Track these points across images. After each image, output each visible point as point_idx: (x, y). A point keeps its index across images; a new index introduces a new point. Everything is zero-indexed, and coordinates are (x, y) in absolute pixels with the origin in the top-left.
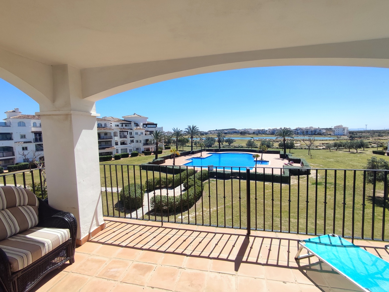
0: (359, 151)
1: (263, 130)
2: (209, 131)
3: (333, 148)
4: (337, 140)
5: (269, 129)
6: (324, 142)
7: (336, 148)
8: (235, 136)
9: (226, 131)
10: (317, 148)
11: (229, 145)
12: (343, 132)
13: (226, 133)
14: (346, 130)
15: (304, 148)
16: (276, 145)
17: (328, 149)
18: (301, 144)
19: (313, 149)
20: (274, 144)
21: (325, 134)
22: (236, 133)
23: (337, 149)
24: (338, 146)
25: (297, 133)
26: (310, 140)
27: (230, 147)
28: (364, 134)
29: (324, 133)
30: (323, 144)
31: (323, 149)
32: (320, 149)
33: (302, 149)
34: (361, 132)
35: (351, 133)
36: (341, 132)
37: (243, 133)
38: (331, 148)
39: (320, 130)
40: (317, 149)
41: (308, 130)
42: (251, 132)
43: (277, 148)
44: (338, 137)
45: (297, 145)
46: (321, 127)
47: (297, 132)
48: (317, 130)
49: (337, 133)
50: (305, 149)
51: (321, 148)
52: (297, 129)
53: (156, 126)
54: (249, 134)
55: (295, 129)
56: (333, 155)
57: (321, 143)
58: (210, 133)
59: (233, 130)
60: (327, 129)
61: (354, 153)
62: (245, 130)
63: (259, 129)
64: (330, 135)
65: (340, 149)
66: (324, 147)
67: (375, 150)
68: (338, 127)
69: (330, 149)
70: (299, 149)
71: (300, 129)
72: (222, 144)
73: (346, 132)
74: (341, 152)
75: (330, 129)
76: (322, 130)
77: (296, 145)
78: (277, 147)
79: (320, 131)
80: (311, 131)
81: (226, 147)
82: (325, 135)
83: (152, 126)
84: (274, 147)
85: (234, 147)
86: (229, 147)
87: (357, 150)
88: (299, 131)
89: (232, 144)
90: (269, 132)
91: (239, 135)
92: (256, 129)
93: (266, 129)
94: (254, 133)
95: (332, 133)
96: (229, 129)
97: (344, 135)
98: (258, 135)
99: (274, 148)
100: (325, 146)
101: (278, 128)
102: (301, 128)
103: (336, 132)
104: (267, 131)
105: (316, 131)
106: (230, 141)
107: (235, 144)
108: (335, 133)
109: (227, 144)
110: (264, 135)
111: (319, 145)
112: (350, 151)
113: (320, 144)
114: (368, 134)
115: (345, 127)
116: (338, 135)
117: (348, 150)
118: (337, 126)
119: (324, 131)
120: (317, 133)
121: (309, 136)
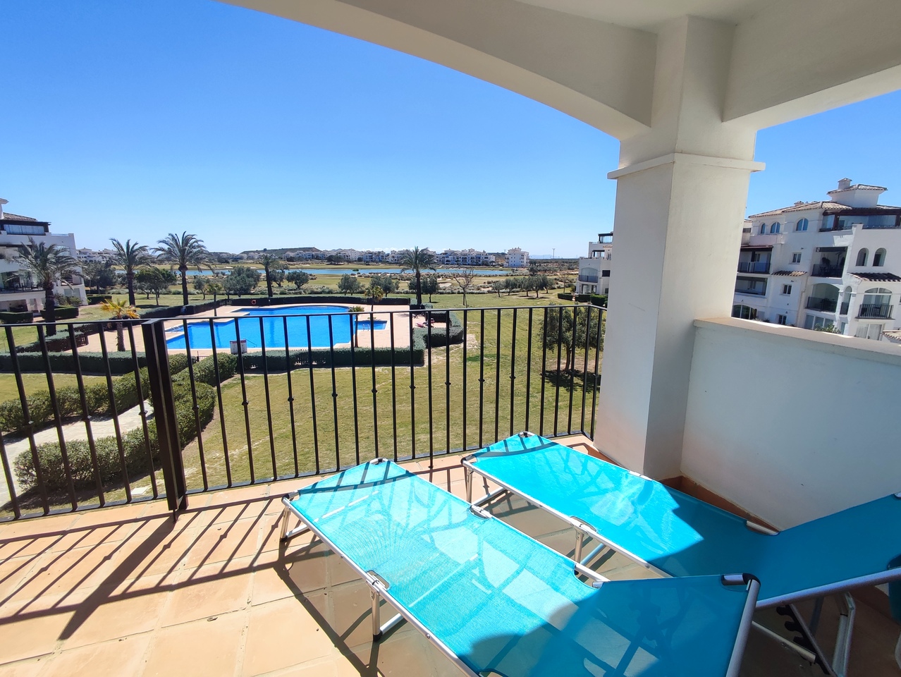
0: (540, 295)
1: (379, 252)
2: (244, 253)
3: (504, 290)
4: (512, 276)
5: (393, 252)
6: (490, 279)
7: (508, 290)
8: (315, 266)
9: (292, 254)
10: (478, 291)
11: (299, 287)
12: (522, 260)
13: (291, 259)
14: (525, 258)
15: (456, 291)
16: (404, 286)
17: (496, 292)
18: (453, 284)
19: (472, 293)
20: (399, 285)
21: (494, 264)
22: (317, 258)
23: (509, 292)
24: (511, 286)
25: (447, 261)
26: (466, 276)
27: (301, 293)
28: (550, 265)
29: (493, 262)
30: (489, 283)
31: (489, 292)
32: (484, 293)
33: (453, 293)
34: (547, 261)
35: (533, 262)
36: (518, 261)
37: (334, 259)
38: (501, 291)
39: (487, 255)
40: (479, 293)
41: (466, 255)
42: (353, 257)
43: (407, 293)
45: (445, 285)
46: (488, 251)
47: (446, 259)
48: (482, 256)
49: (513, 263)
50: (459, 293)
51: (486, 290)
52: (446, 254)
53: (47, 230)
54: (349, 262)
55: (444, 252)
56: (502, 303)
57: (486, 282)
58: (249, 258)
59: (310, 252)
60: (497, 255)
61: (533, 299)
62: (340, 251)
63: (371, 250)
64: (502, 266)
65: (514, 292)
66: (490, 289)
67: (561, 291)
68: (515, 251)
69: (499, 292)
70: (449, 293)
71: (453, 253)
72: (279, 285)
73: (525, 260)
74: (515, 297)
75: (503, 254)
76: (489, 256)
77: (441, 286)
78: (406, 290)
79: (485, 258)
80: (472, 258)
81: (290, 294)
82: (494, 266)
83: (29, 229)
84: (400, 290)
85: (310, 291)
86: (296, 293)
87: (537, 292)
88: (450, 258)
89: (305, 286)
90: (393, 257)
91: (325, 265)
92: (365, 250)
93: (387, 251)
94: (360, 260)
95: (505, 263)
96: (300, 249)
97: (522, 266)
98: (370, 263)
99: (401, 293)
100: (491, 286)
101: (411, 249)
102: (454, 252)
103: (512, 261)
104: (388, 255)
105: (479, 258)
106: (299, 279)
107: (312, 286)
108: (510, 263)
109: (293, 285)
110: (381, 265)
111: (483, 284)
112: (527, 296)
114: (555, 265)
115: (525, 252)
116: (514, 267)
117: (525, 294)
118: (513, 250)
119: (493, 258)
120: (481, 262)
121: (467, 268)
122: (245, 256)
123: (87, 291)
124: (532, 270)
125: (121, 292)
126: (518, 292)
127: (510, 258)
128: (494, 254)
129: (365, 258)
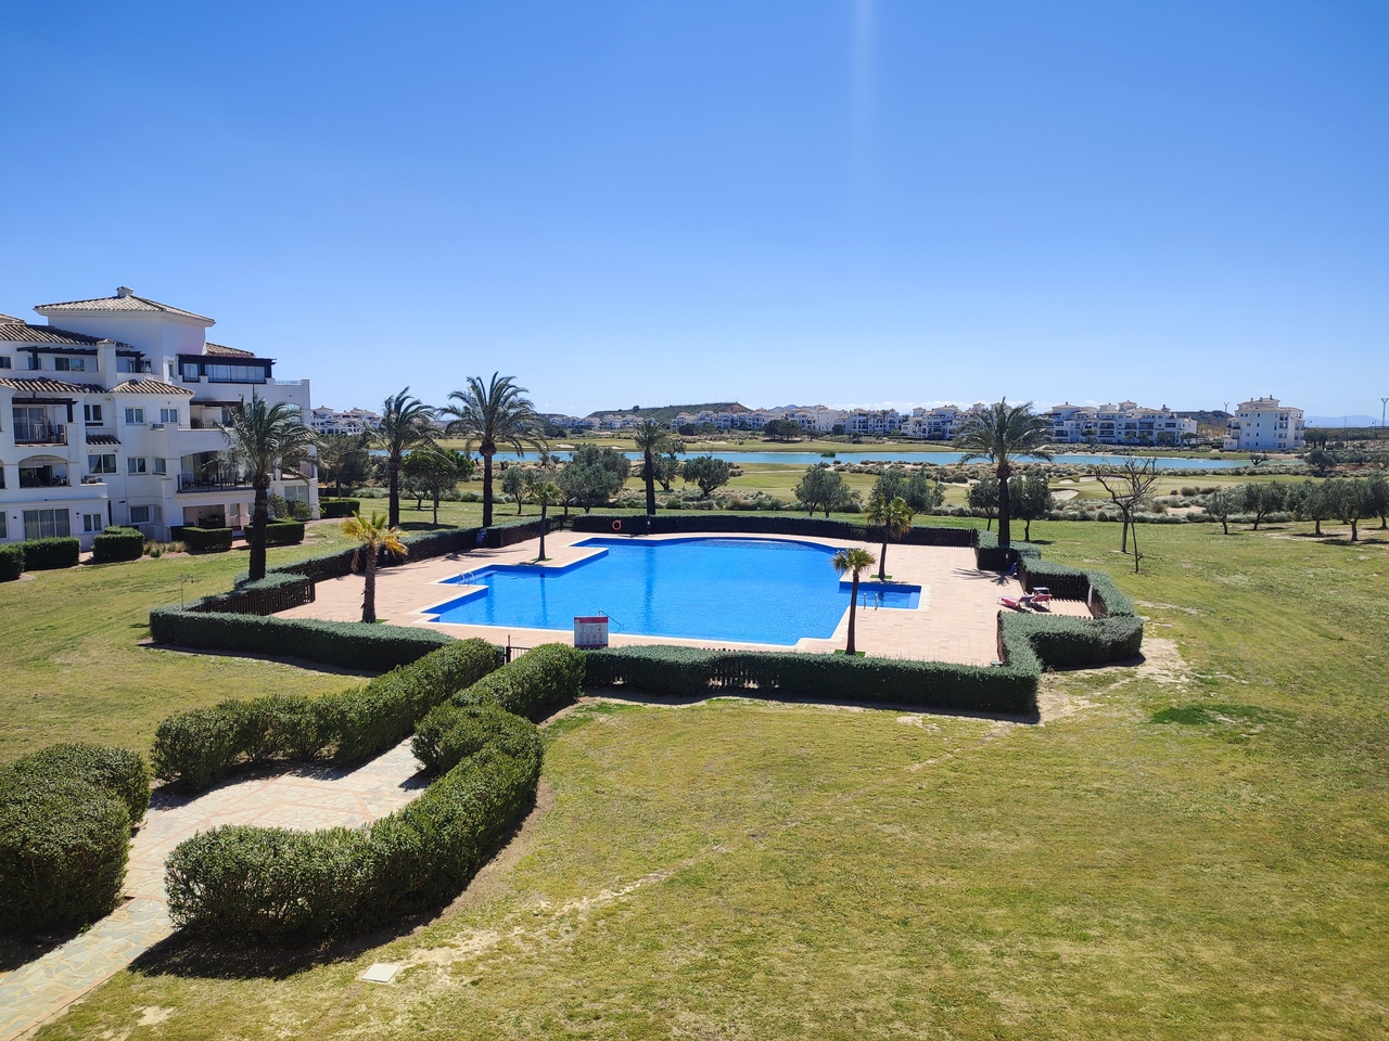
0: (1363, 534)
1: (884, 413)
2: (595, 415)
3: (1238, 516)
4: (1252, 474)
5: (920, 412)
6: (1191, 483)
7: (1253, 515)
8: (738, 444)
9: (690, 419)
10: (1159, 516)
11: (706, 492)
12: (1280, 431)
13: (687, 430)
14: (1291, 425)
15: (1097, 513)
16: (956, 495)
17: (1213, 520)
18: (1081, 495)
19: (1145, 521)
20: (945, 494)
21: (1193, 441)
22: (743, 426)
23: (1256, 522)
24: (1264, 506)
25: (1059, 433)
26: (1129, 473)
27: (710, 507)
28: (1372, 447)
29: (1190, 436)
30: (1187, 493)
31: (1191, 518)
32: (1177, 522)
33: (1085, 518)
34: (1361, 435)
35: (1316, 437)
36: (1267, 432)
37: (783, 429)
38: (1229, 517)
39: (1172, 419)
40: (1161, 521)
41: (1113, 417)
42: (823, 423)
43: (961, 513)
44: (1256, 460)
45: (1064, 495)
46: (1174, 408)
47: (1056, 428)
48: (1158, 421)
49: (1252, 439)
50: (1102, 518)
51: (1182, 512)
52: (1056, 415)
53: (268, 374)
54: (814, 435)
55: (1050, 410)
56: (1242, 552)
57: (1179, 489)
58: (604, 426)
59: (729, 414)
60: (1201, 416)
61: (1343, 543)
62: (792, 411)
63: (867, 407)
64: (1219, 445)
65: (1269, 521)
66: (1196, 510)
68: (1258, 409)
69: (1223, 521)
70: (1074, 518)
71: (1075, 413)
72: (666, 487)
73: (1291, 432)
74: (1276, 535)
75: (1217, 414)
76: (1179, 421)
77: (1055, 495)
78: (958, 506)
79: (1168, 425)
80: (1128, 426)
81: (688, 507)
82: (1193, 446)
83: (241, 372)
84: (944, 506)
85: (729, 504)
86: (701, 507)
87: (1354, 524)
88: (1067, 426)
89: (719, 491)
90: (919, 423)
91: (759, 442)
92: (850, 407)
93: (904, 408)
94: (838, 430)
95: (1226, 438)
96: (707, 407)
97: (1283, 449)
98: (863, 439)
99: (946, 514)
100: (1197, 504)
101: (964, 406)
102: (1078, 410)
103: (1248, 432)
104: (906, 418)
105: (1150, 425)
106: (710, 474)
107: (736, 490)
108: (1244, 438)
109: (694, 488)
110: (890, 444)
111: (1169, 497)
112: (1318, 534)
113: (1174, 493)
115: (1290, 410)
116: (1258, 450)
117: (1310, 526)
118: (1251, 404)
119: (1191, 426)
120: (1154, 437)
121: (1115, 452)
122: (597, 421)
123: (321, 491)
124: (1316, 458)
125: (376, 494)
126: (1282, 520)
127: (1243, 425)
128: (1193, 415)
129: (849, 426)
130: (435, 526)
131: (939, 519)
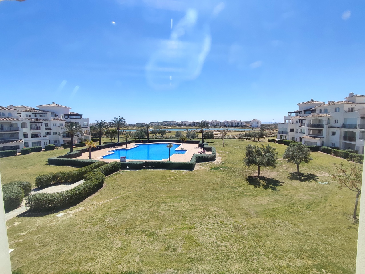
0: (260, 140)
1: (198, 122)
2: (150, 123)
3: (244, 138)
7: (246, 137)
8: (173, 128)
9: (166, 123)
10: (234, 138)
11: (162, 136)
12: (257, 124)
13: (165, 125)
14: (259, 123)
19: (230, 139)
20: (199, 135)
21: (245, 126)
22: (175, 125)
23: (247, 138)
24: (249, 136)
25: (225, 125)
27: (162, 138)
28: (271, 126)
29: (245, 125)
32: (236, 139)
34: (270, 125)
35: (263, 125)
37: (180, 125)
39: (242, 123)
40: (233, 139)
41: (233, 123)
42: (188, 124)
44: (253, 129)
46: (242, 121)
47: (224, 124)
48: (240, 123)
49: (253, 126)
51: (237, 137)
52: (224, 122)
53: (81, 117)
54: (185, 126)
55: (223, 121)
58: (151, 125)
59: (172, 123)
60: (247, 122)
61: (257, 141)
62: (182, 122)
64: (248, 127)
65: (249, 138)
66: (239, 137)
67: (270, 138)
68: (254, 121)
69: (242, 138)
70: (220, 139)
71: (227, 122)
72: (156, 135)
74: (249, 140)
75: (249, 122)
76: (243, 123)
79: (241, 124)
80: (235, 124)
81: (158, 138)
83: (76, 117)
85: (165, 137)
86: (160, 138)
87: (259, 138)
89: (164, 135)
91: (176, 127)
92: (192, 121)
94: (190, 125)
95: (250, 126)
96: (169, 121)
97: (258, 127)
98: (193, 126)
101: (210, 121)
103: (253, 125)
105: (239, 124)
106: (163, 133)
107: (168, 135)
108: (252, 126)
109: (160, 135)
110: (197, 127)
111: (236, 135)
112: (255, 140)
113: (238, 134)
114: (274, 126)
115: (259, 121)
119: (245, 124)
120: (239, 126)
121: (233, 128)
122: (150, 124)
123: (91, 137)
124: (261, 128)
125: (104, 137)
126: (251, 138)
127: (252, 123)
128: (245, 122)
129: (192, 124)
130: (112, 142)
131: (199, 139)
